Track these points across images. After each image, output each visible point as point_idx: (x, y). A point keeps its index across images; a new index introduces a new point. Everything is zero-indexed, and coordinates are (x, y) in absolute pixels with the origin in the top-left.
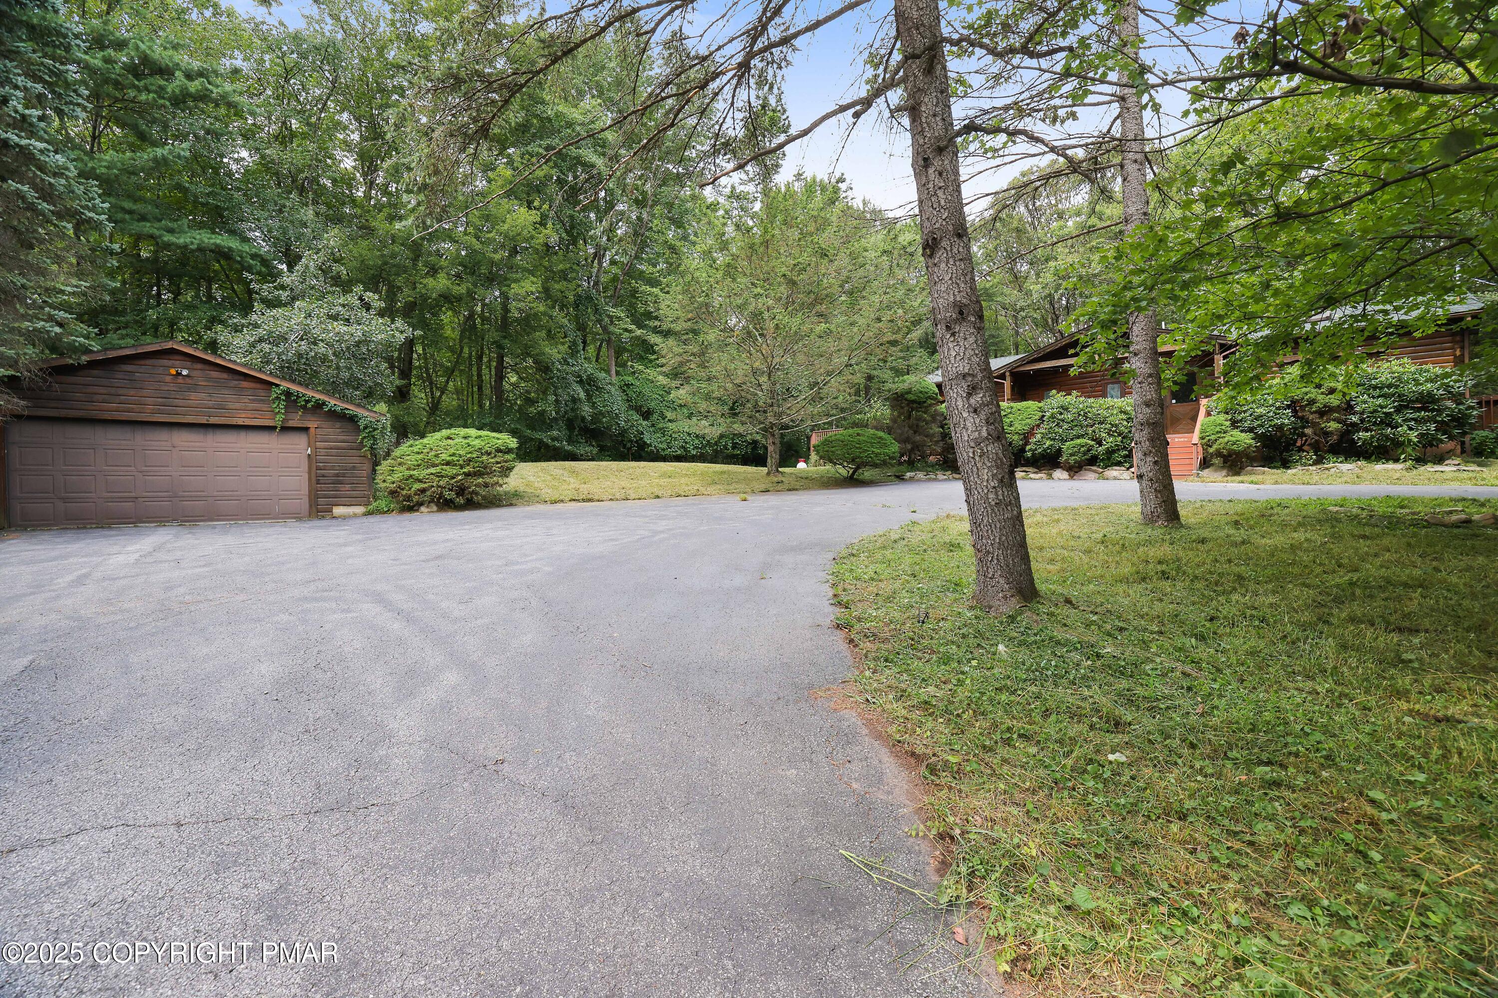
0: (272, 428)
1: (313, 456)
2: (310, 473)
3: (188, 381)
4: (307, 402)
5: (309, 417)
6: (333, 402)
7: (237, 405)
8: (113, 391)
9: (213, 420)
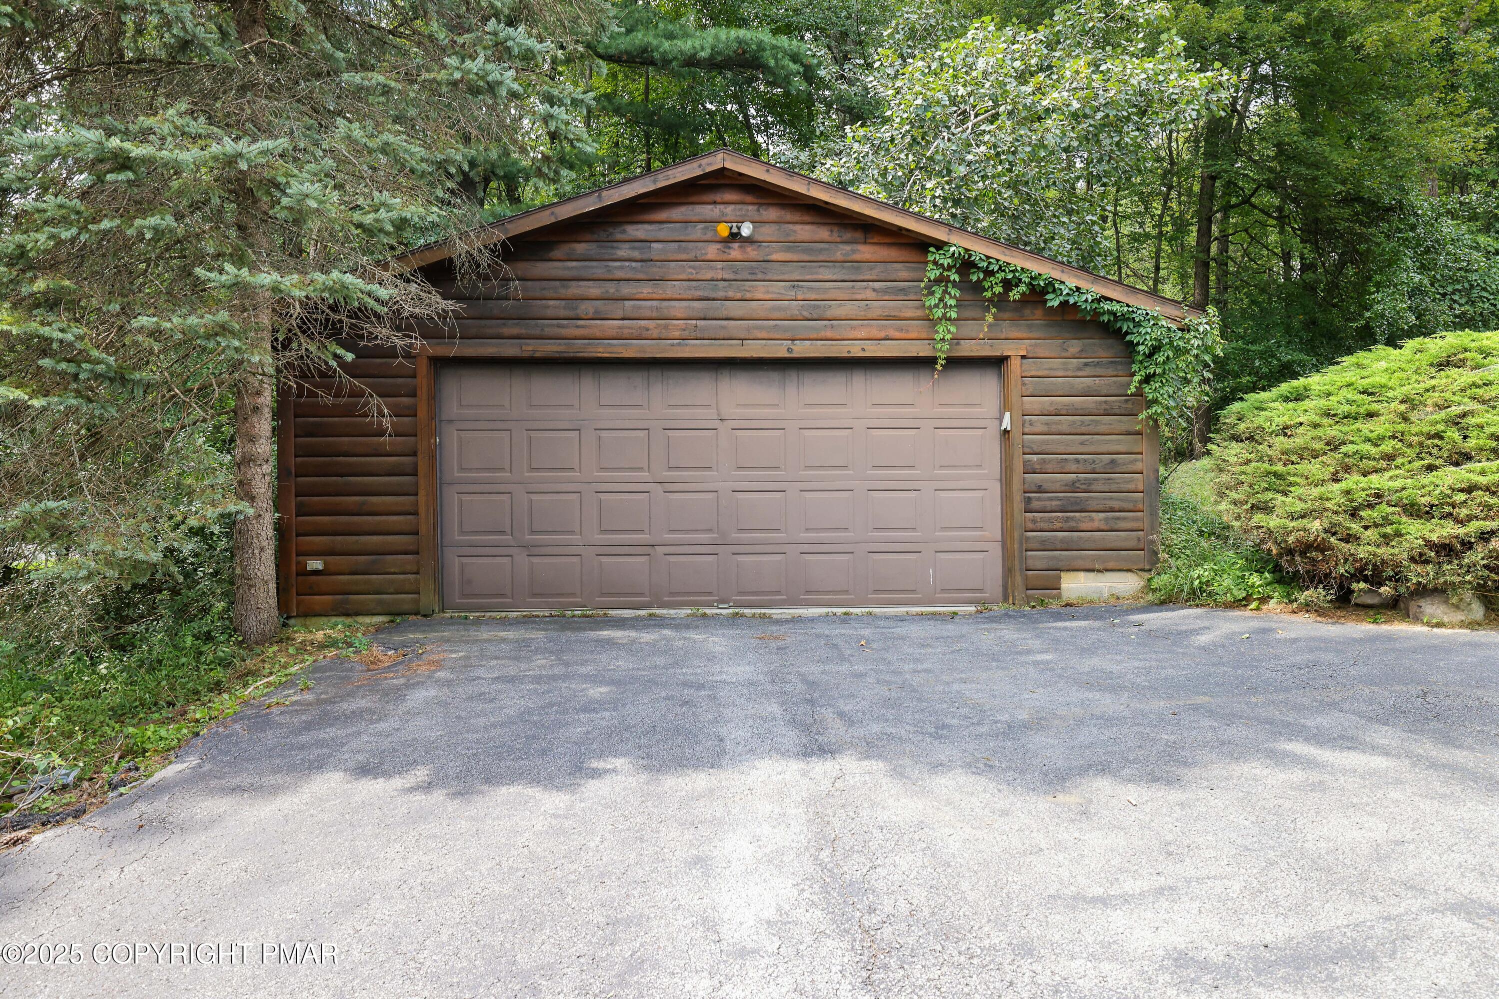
0: (927, 363)
1: (1016, 435)
2: (1006, 479)
3: (752, 252)
4: (1008, 285)
5: (1007, 329)
6: (1072, 282)
7: (849, 309)
8: (611, 288)
9: (803, 349)
